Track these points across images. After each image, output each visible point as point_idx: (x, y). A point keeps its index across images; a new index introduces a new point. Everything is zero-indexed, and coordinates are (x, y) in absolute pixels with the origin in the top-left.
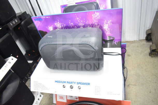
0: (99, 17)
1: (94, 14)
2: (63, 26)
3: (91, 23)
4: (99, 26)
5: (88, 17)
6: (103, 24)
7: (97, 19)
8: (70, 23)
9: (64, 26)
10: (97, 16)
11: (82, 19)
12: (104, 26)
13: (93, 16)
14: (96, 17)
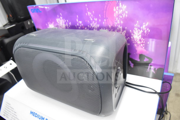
0: (126, 14)
1: (117, 8)
2: (67, 25)
3: (112, 25)
4: (125, 31)
5: (107, 11)
6: (133, 28)
7: (121, 17)
8: (77, 20)
9: (69, 24)
10: (123, 12)
11: (96, 15)
12: (134, 33)
13: (115, 12)
14: (120, 12)
